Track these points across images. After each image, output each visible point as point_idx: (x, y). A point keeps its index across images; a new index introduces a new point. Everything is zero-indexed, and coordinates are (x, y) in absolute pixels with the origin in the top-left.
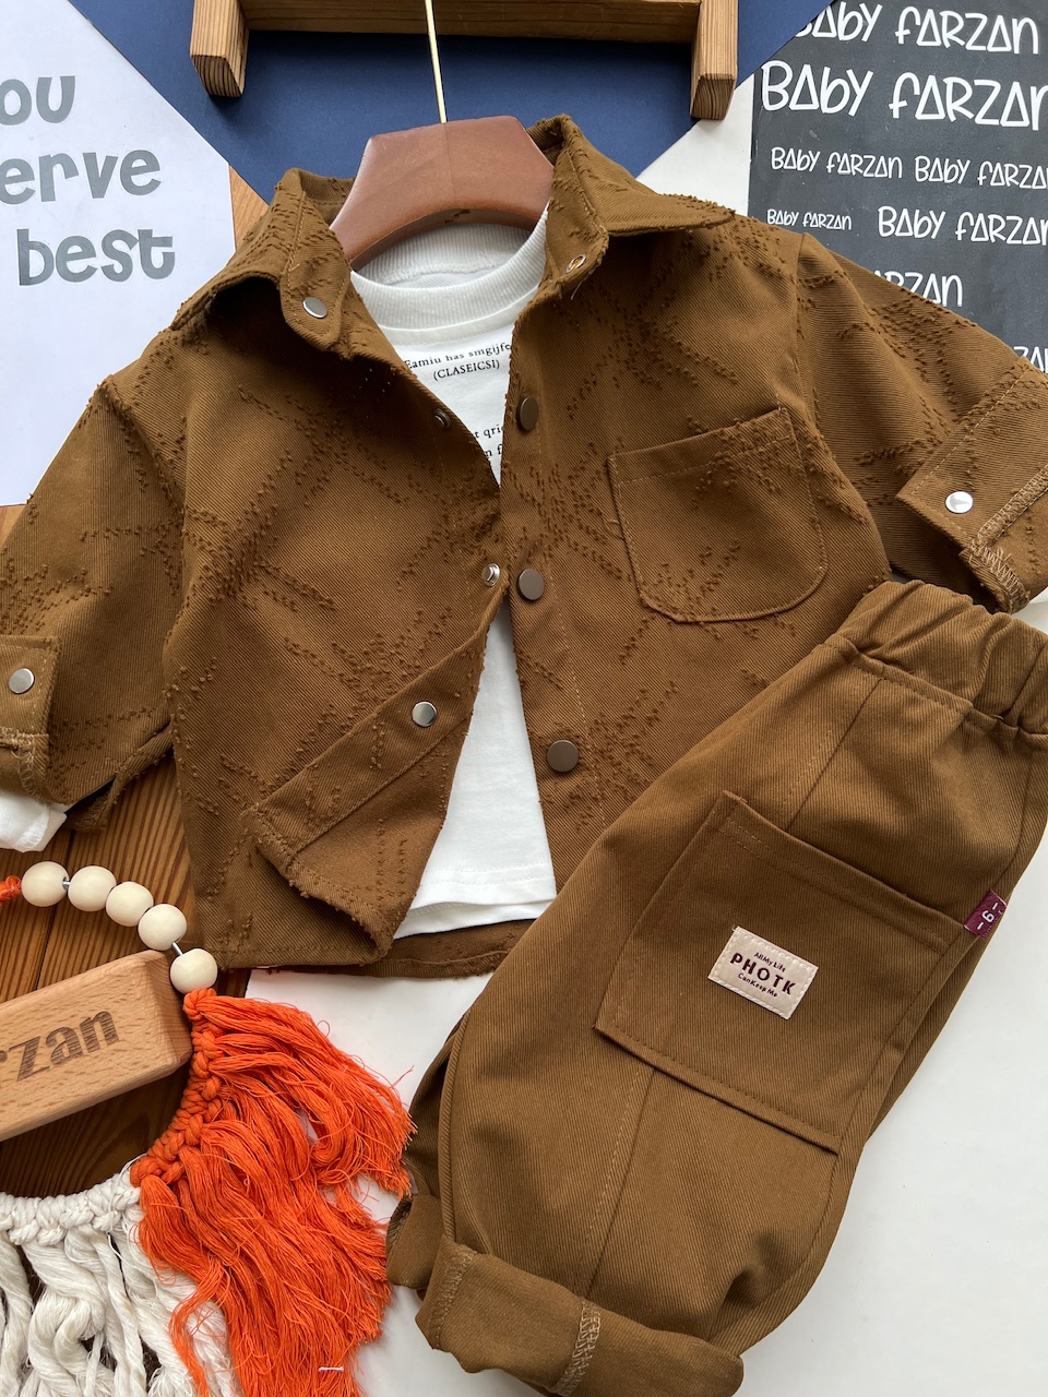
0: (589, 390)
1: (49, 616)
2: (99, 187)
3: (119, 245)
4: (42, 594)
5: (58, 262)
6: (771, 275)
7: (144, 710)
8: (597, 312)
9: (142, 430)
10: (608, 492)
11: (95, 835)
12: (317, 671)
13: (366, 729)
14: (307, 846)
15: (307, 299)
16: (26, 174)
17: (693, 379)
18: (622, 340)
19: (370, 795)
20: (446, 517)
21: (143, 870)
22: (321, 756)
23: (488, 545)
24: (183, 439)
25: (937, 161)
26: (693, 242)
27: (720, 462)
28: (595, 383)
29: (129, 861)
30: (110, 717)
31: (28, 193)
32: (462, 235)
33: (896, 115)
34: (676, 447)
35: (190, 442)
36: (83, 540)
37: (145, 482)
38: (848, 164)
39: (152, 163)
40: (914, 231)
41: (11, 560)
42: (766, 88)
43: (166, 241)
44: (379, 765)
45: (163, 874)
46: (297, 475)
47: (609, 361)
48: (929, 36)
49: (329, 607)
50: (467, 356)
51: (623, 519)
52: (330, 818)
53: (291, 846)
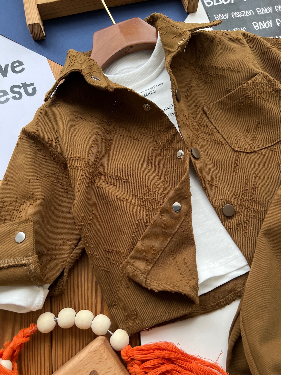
0: (190, 89)
4: (17, 207)
7: (68, 240)
8: (184, 65)
10: (207, 119)
11: (61, 295)
12: (130, 205)
13: (158, 219)
14: (149, 272)
17: (224, 75)
18: (195, 72)
19: (166, 245)
20: (156, 141)
21: (83, 304)
22: (143, 235)
24: (58, 137)
25: (262, 9)
28: (191, 86)
29: (77, 302)
30: (55, 246)
32: (130, 57)
34: (226, 97)
36: (29, 183)
37: (46, 159)
39: (21, 63)
41: (2, 199)
42: (205, 2)
43: (32, 84)
44: (166, 231)
45: (92, 304)
46: (102, 139)
47: (193, 79)
49: (126, 182)
50: (145, 91)
51: (216, 126)
52: (154, 258)
53: (143, 273)
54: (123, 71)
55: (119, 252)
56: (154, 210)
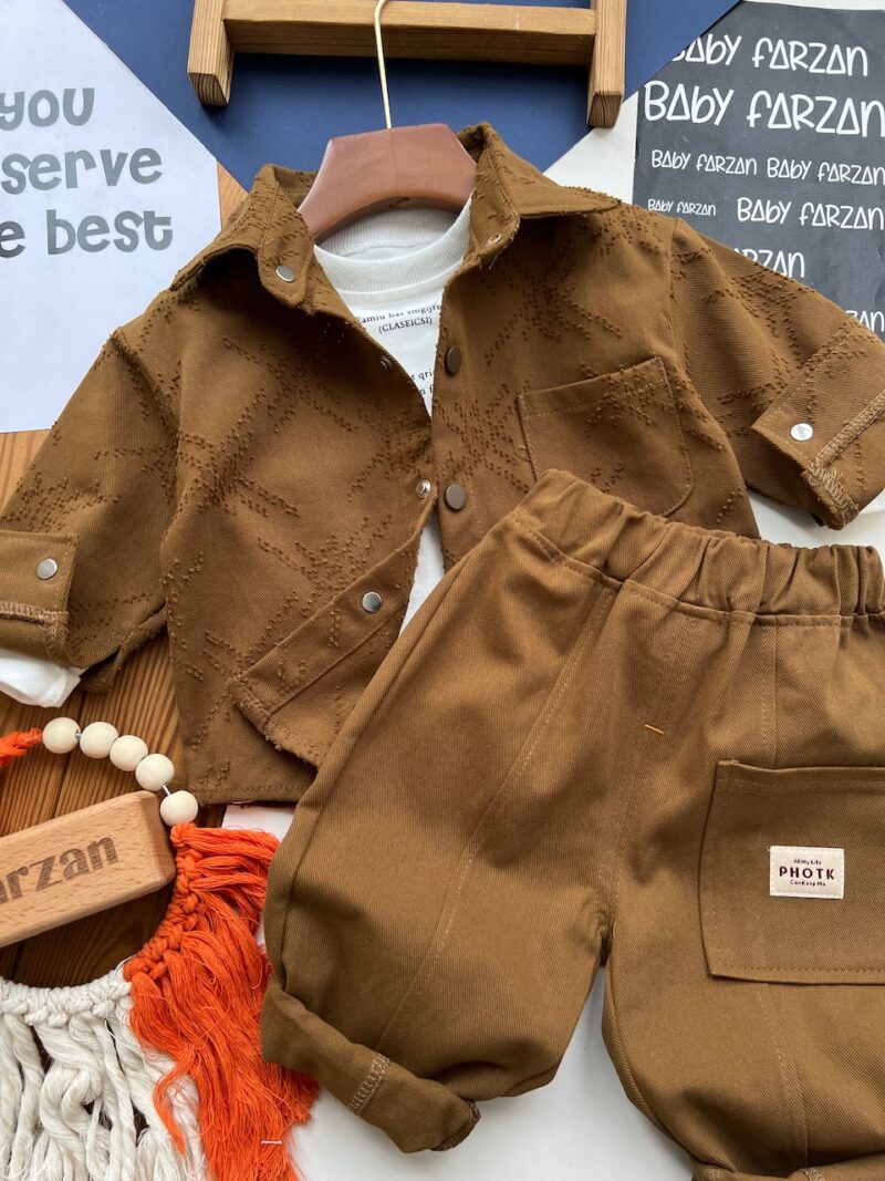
0: (503, 342)
1: (68, 519)
2: (112, 177)
3: (128, 223)
4: (63, 501)
5: (79, 236)
6: (650, 251)
7: (143, 595)
8: (510, 279)
9: (145, 371)
10: (518, 423)
11: (102, 695)
12: (284, 565)
13: (326, 615)
14: (279, 708)
15: (280, 267)
16: (55, 166)
17: (587, 333)
18: (530, 302)
19: (328, 667)
20: (388, 442)
21: (141, 723)
22: (290, 637)
23: (421, 466)
24: (178, 378)
25: (785, 162)
26: (588, 224)
27: (608, 400)
28: (508, 337)
29: (130, 716)
30: (116, 600)
31: (56, 181)
32: (403, 217)
33: (752, 125)
34: (573, 388)
35: (184, 379)
36: (97, 458)
37: (147, 412)
38: (714, 163)
39: (155, 158)
40: (766, 217)
41: (39, 474)
42: (648, 102)
43: (166, 221)
44: (336, 643)
45: (157, 727)
46: (269, 408)
47: (519, 319)
48: (780, 61)
49: (293, 514)
50: (406, 314)
51: (530, 445)
52: (297, 686)
53: (267, 708)
54: (372, 251)
55: (233, 650)
56: (330, 588)
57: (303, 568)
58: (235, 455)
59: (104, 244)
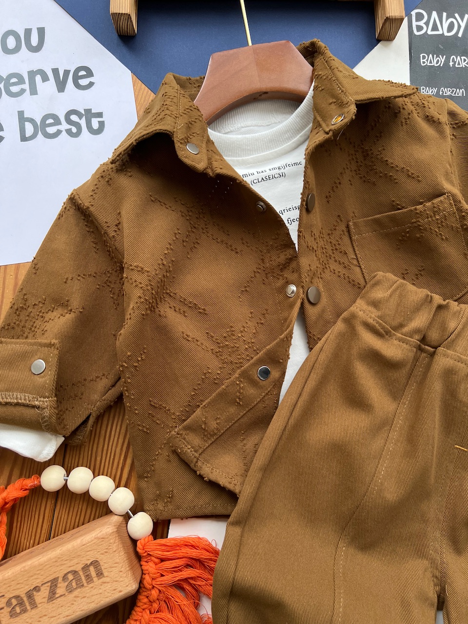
0: (337, 187)
1: (48, 326)
2: (61, 87)
4: (44, 313)
5: (41, 128)
6: (434, 122)
7: (104, 375)
8: (340, 144)
9: (96, 220)
10: (349, 241)
11: (79, 447)
12: (200, 349)
13: (233, 383)
14: (204, 450)
15: (188, 144)
17: (395, 179)
18: (353, 159)
19: (236, 419)
20: (263, 260)
21: (107, 463)
22: (208, 400)
23: (287, 274)
24: (119, 224)
26: (391, 106)
27: (414, 224)
28: (340, 183)
29: (99, 459)
30: (85, 380)
31: (23, 91)
32: (262, 105)
34: (387, 216)
35: (125, 225)
36: (66, 282)
37: (97, 248)
38: (460, 62)
39: (90, 73)
41: (25, 295)
42: (414, 24)
43: (100, 115)
44: (241, 403)
45: (118, 465)
46: (183, 242)
47: (346, 171)
49: (203, 313)
50: (268, 171)
51: (359, 256)
52: (215, 434)
53: (196, 451)
54: (243, 129)
55: (169, 410)
57: (212, 349)
58: (164, 276)
59: (59, 132)
